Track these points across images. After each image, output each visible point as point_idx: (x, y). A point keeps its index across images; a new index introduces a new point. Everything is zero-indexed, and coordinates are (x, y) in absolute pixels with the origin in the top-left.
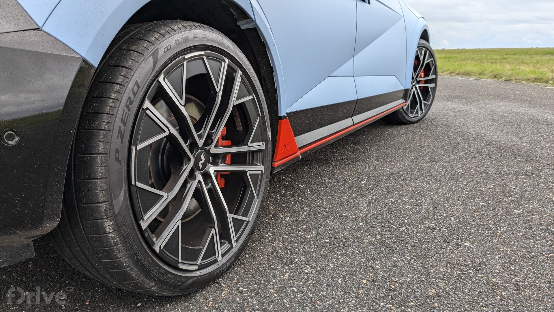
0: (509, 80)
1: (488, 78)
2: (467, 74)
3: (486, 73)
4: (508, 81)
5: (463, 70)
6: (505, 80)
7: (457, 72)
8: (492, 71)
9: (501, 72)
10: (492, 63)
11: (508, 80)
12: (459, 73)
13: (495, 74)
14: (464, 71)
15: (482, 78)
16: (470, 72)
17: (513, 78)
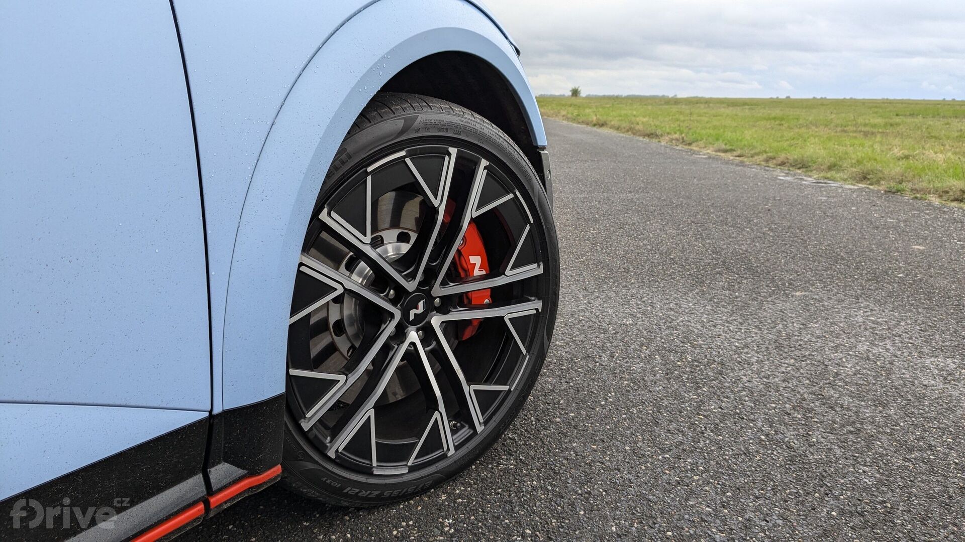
0: (898, 191)
1: (845, 180)
2: (803, 165)
3: (845, 165)
4: (894, 193)
5: (794, 155)
6: (887, 190)
7: (782, 157)
8: (859, 162)
9: (879, 167)
10: (866, 134)
11: (893, 190)
12: (786, 161)
13: (865, 171)
14: (796, 157)
15: (834, 180)
16: (810, 160)
17: (907, 186)
